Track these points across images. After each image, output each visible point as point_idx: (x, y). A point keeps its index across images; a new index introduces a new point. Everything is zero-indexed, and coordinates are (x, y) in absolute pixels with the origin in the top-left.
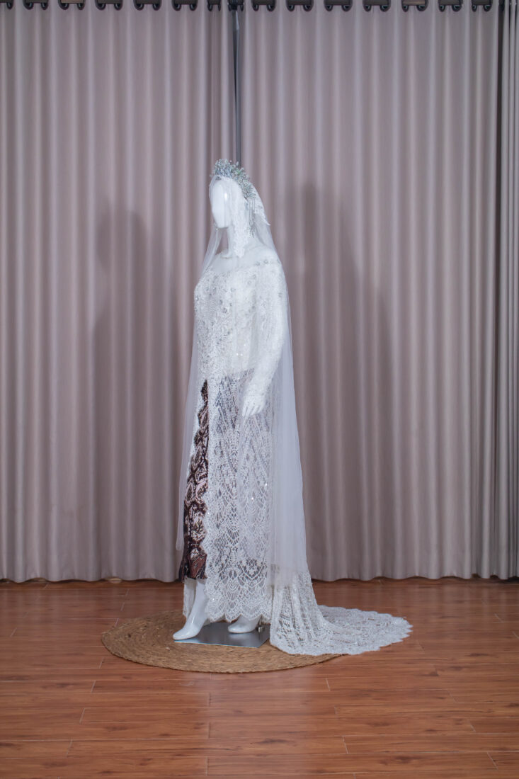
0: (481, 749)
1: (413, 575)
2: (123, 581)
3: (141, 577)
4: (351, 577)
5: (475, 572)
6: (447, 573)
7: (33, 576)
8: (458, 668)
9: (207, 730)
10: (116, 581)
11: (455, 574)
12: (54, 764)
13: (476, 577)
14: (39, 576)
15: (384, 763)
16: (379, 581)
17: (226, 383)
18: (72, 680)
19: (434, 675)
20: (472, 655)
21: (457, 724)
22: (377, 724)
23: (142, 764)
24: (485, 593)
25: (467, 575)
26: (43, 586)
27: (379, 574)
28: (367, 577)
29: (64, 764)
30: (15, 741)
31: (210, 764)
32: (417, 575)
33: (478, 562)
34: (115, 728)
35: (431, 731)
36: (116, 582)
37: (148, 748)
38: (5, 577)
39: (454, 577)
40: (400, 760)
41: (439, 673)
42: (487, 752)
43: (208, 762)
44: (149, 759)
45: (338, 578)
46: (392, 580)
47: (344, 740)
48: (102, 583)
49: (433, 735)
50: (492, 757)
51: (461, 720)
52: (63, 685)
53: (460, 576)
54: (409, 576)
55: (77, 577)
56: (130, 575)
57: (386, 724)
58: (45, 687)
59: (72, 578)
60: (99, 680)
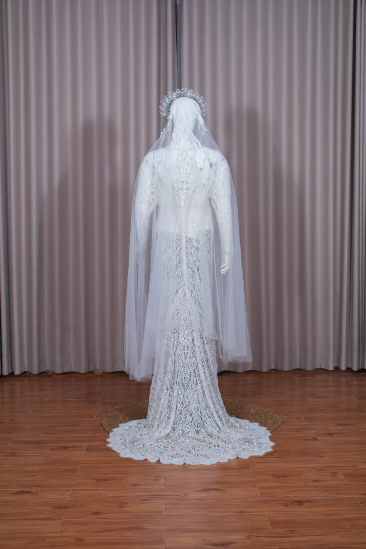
0: (351, 494)
1: (295, 368)
2: (104, 372)
3: (116, 370)
4: (254, 370)
5: (336, 365)
6: (318, 367)
7: (44, 370)
8: (331, 435)
9: (163, 481)
10: (99, 372)
11: (323, 367)
12: (60, 507)
13: (337, 369)
14: (48, 369)
15: (286, 505)
16: (273, 372)
18: (71, 445)
19: (315, 439)
20: (339, 425)
21: (333, 476)
22: (279, 476)
23: (120, 507)
24: (343, 379)
25: (331, 368)
26: (51, 376)
27: (273, 367)
28: (265, 369)
29: (66, 507)
30: (34, 490)
31: (167, 507)
32: (298, 367)
33: (338, 359)
34: (101, 480)
35: (316, 481)
36: (100, 373)
37: (123, 494)
38: (26, 370)
39: (322, 369)
40: (296, 503)
41: (318, 438)
42: (356, 496)
43: (165, 505)
44: (125, 503)
45: (246, 370)
46: (282, 371)
47: (257, 488)
48: (91, 374)
49: (318, 484)
50: (359, 500)
51: (336, 473)
52: (65, 448)
53: (327, 368)
54: (293, 369)
55: (73, 370)
56: (109, 369)
57: (284, 476)
58: (53, 450)
59: (70, 371)
60: (89, 444)
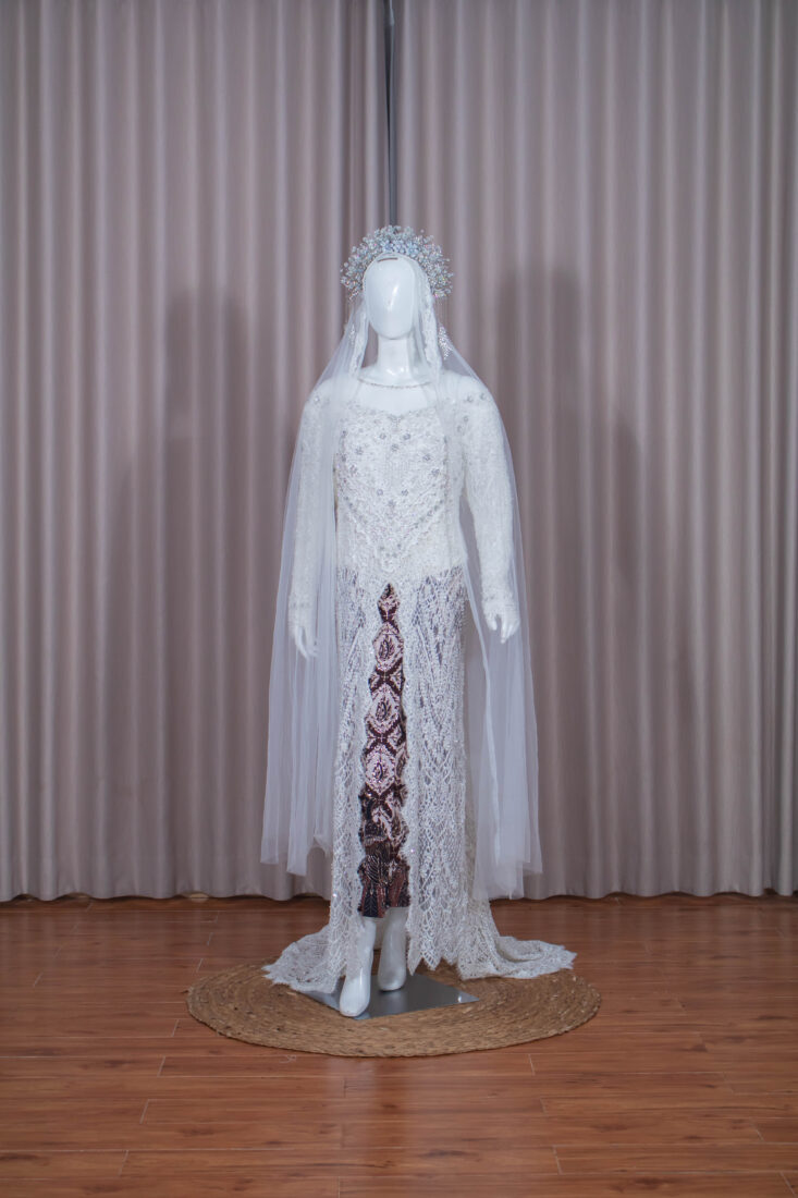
0: (772, 1167)
1: (668, 890)
2: (211, 898)
3: (239, 893)
4: (571, 893)
5: (768, 885)
6: (724, 888)
7: (68, 891)
8: (738, 1039)
9: (338, 1135)
10: (200, 898)
11: (737, 889)
12: (99, 1189)
13: (771, 893)
14: (78, 890)
15: (619, 1188)
16: (616, 899)
17: (428, 588)
18: (128, 1056)
19: (700, 1049)
20: (763, 1018)
21: (735, 1128)
22: (608, 1128)
23: (236, 1189)
24: (785, 918)
25: (756, 891)
26: (84, 906)
27: (616, 888)
28: (596, 893)
29: (114, 1188)
30: (38, 1151)
31: (345, 1189)
32: (677, 889)
33: (773, 870)
34: (195, 1132)
35: (692, 1138)
36: (200, 900)
37: (245, 1163)
38: (25, 892)
39: (735, 894)
40: (643, 1185)
41: (708, 1046)
42: (782, 1172)
43: (341, 1186)
44: (248, 1181)
45: (551, 894)
46: (637, 898)
47: (555, 1152)
48: (179, 901)
49: (697, 1144)
50: (789, 1180)
51: (741, 1121)
52: (114, 1064)
53: (745, 892)
54: (663, 892)
55: (138, 892)
56: (222, 889)
57: (621, 1127)
58: (86, 1067)
59: (130, 893)
60: (172, 1055)
